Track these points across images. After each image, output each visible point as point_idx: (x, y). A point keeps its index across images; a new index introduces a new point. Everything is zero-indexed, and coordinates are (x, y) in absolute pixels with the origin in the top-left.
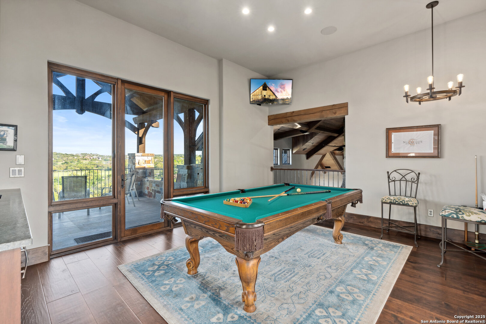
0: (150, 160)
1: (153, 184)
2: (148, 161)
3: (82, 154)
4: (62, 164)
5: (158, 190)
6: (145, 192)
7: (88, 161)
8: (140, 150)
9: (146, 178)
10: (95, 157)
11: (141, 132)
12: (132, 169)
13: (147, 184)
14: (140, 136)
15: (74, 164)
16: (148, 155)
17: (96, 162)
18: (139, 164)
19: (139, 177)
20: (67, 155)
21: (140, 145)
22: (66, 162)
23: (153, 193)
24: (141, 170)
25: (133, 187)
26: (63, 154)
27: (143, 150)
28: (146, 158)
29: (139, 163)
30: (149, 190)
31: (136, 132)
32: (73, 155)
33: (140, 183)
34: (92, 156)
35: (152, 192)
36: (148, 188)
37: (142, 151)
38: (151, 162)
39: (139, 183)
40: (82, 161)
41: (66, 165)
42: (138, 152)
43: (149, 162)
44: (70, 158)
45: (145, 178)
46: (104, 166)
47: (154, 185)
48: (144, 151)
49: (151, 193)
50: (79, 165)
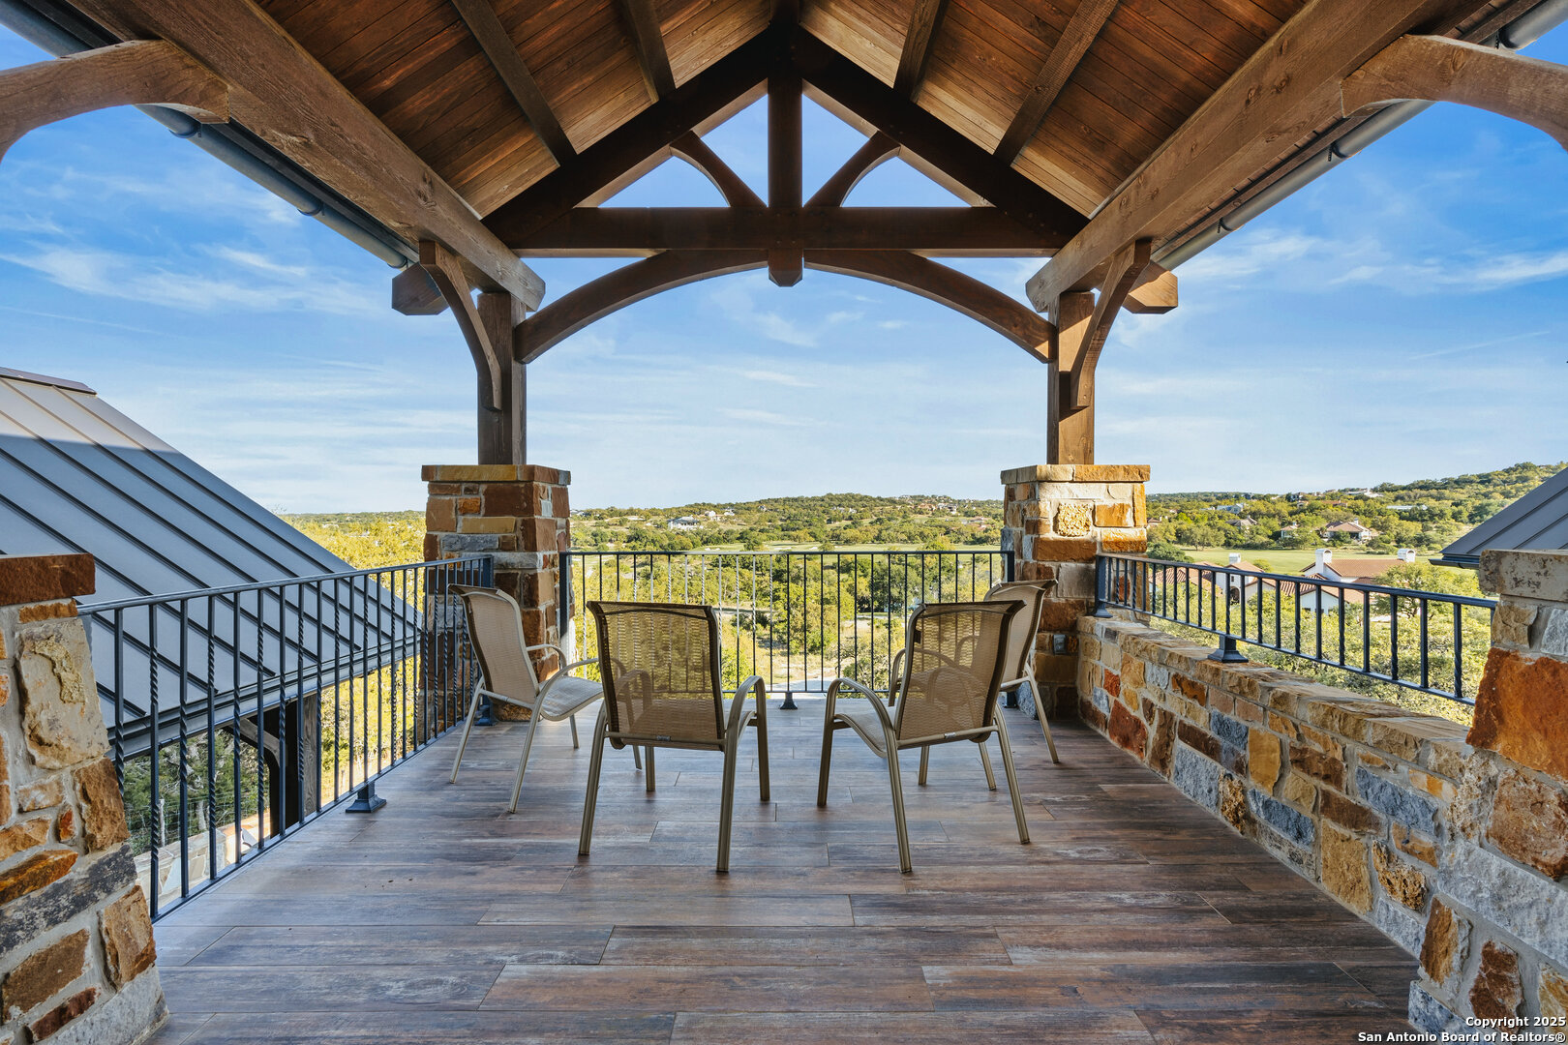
0: (1122, 506)
1: (1151, 669)
2: (1112, 510)
3: (913, 498)
4: (871, 523)
5: (1189, 722)
6: (1094, 704)
7: (925, 516)
8: (1066, 449)
9: (1101, 612)
10: (941, 505)
11: (1071, 339)
12: (1021, 556)
13: (1106, 659)
14: (1066, 364)
15: (895, 524)
16: (1110, 477)
17: (944, 519)
18: (1055, 529)
19: (1058, 607)
20: (882, 500)
21: (1062, 418)
22: (879, 520)
23: (1152, 731)
24: (1073, 565)
25: (1020, 675)
26: (874, 500)
27: (1081, 448)
28: (1097, 494)
29: (1056, 520)
30: (1122, 700)
31: (1044, 348)
32: (892, 501)
33: (1066, 640)
34: (935, 504)
35: (1139, 714)
36: (1113, 685)
37: (1075, 454)
38: (1128, 519)
39: (1059, 638)
40: (912, 516)
41: (877, 526)
42: (1053, 458)
43: (1115, 515)
44: (888, 508)
45: (1093, 609)
46: (964, 530)
47: (1159, 676)
48: (1087, 456)
49: (1137, 722)
50: (907, 527)
